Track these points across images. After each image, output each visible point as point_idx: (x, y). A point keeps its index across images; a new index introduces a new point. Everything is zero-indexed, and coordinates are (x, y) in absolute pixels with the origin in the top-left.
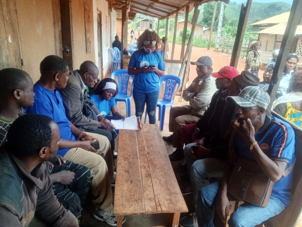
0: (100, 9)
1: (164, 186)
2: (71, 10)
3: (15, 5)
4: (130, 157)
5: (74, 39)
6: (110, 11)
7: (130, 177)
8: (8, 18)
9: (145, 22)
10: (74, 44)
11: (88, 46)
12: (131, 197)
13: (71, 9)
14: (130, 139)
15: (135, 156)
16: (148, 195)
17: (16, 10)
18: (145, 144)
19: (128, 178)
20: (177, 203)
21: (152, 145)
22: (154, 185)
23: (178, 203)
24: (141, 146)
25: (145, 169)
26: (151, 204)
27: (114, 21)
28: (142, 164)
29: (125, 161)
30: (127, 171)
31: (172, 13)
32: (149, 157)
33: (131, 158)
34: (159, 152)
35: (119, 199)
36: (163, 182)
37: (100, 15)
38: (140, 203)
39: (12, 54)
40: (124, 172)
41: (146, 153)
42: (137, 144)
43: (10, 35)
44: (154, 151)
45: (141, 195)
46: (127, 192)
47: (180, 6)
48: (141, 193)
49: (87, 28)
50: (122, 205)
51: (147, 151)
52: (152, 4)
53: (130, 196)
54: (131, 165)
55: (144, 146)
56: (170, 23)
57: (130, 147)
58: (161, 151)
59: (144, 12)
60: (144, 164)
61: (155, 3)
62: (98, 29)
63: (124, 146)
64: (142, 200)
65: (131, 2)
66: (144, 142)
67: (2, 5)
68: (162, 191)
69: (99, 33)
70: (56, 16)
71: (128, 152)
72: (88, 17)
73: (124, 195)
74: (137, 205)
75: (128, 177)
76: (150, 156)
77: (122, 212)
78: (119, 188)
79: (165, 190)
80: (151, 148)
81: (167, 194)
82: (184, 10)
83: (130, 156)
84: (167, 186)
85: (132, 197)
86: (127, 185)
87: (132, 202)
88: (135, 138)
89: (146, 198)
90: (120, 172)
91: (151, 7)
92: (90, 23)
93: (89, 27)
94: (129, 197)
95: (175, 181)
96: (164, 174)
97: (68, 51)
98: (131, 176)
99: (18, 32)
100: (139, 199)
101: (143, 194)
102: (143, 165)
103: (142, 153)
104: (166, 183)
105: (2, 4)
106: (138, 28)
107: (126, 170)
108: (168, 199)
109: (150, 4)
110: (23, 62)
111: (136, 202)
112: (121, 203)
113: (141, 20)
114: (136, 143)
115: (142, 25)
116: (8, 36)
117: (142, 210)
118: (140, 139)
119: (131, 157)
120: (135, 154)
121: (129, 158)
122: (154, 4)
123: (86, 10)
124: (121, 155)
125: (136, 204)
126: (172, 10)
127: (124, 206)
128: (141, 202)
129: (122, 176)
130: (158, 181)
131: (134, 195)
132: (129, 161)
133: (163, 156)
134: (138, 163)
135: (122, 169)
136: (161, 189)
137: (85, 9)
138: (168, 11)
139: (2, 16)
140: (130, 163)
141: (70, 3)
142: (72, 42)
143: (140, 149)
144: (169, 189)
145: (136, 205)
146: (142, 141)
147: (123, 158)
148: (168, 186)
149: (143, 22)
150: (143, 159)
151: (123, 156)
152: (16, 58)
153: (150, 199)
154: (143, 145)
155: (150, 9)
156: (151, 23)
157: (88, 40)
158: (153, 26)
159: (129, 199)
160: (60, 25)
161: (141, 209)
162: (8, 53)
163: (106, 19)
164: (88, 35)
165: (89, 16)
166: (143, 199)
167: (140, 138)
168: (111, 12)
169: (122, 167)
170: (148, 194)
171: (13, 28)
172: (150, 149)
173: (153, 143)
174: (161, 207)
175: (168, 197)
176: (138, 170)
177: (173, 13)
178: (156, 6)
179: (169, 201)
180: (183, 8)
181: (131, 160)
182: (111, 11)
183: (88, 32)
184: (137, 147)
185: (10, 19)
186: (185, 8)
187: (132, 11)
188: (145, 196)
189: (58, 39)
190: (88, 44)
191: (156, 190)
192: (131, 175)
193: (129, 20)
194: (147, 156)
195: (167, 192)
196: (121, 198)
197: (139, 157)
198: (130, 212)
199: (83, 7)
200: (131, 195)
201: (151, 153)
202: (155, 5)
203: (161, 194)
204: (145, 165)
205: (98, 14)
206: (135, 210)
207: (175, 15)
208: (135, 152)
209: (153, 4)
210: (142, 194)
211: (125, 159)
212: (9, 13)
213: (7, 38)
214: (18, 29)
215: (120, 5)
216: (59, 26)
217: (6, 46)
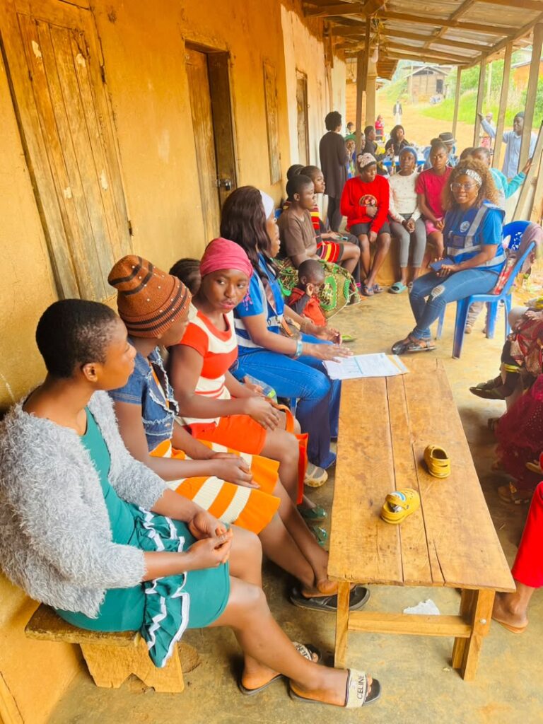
0: (302, 67)
1: (453, 520)
2: (233, 86)
3: (111, 101)
4: (369, 443)
5: (241, 156)
6: (329, 66)
7: (369, 491)
8: (97, 135)
9: (424, 77)
10: (241, 168)
11: (274, 166)
12: (369, 540)
13: (233, 82)
14: (369, 398)
15: (380, 441)
16: (410, 538)
17: (113, 113)
18: (405, 411)
19: (364, 493)
20: (486, 566)
21: (425, 414)
22: (428, 515)
23: (488, 567)
24: (395, 416)
25: (406, 475)
26: (417, 562)
27: (340, 91)
28: (398, 462)
29: (356, 451)
30: (361, 477)
31: (494, 46)
32: (417, 445)
33: (371, 445)
34: (444, 434)
35: (340, 543)
36: (450, 509)
37: (303, 84)
38: (391, 556)
39: (109, 213)
40: (354, 478)
41: (409, 433)
42: (387, 409)
43: (103, 171)
44: (430, 428)
45: (393, 537)
46: (361, 527)
47: (518, 27)
48: (395, 534)
49: (272, 123)
50: (348, 558)
51: (410, 428)
52: (439, 30)
53: (366, 537)
54: (370, 463)
55: (404, 415)
56: (494, 70)
57: (368, 417)
58: (447, 429)
59: (419, 55)
60: (403, 461)
61: (445, 27)
62: (299, 119)
63: (354, 416)
64: (395, 548)
65: (381, 33)
66: (405, 406)
67: (85, 109)
68: (448, 532)
69: (302, 128)
70: (199, 106)
71: (362, 431)
72: (273, 93)
73: (353, 533)
74: (384, 561)
75: (361, 490)
76: (418, 441)
77: (347, 574)
78: (341, 517)
79: (455, 528)
80: (422, 421)
81: (460, 540)
82: (528, 36)
83: (367, 439)
84: (460, 521)
85: (372, 539)
86: (360, 510)
87: (372, 552)
88: (381, 393)
89: (405, 545)
90: (344, 477)
91: (436, 40)
92: (279, 107)
93: (276, 119)
94: (365, 539)
95: (483, 508)
96: (455, 489)
97: (228, 186)
98: (370, 489)
99: (119, 161)
100: (389, 547)
101: (398, 536)
102: (401, 464)
103: (398, 432)
104: (458, 513)
105: (84, 105)
106: (405, 95)
107: (359, 473)
108: (463, 554)
109: (433, 32)
110: (133, 226)
111: (380, 553)
112: (345, 552)
113: (411, 75)
114: (384, 408)
115: (416, 86)
116: (101, 174)
117: (396, 573)
118: (394, 398)
119: (371, 441)
120: (380, 435)
121: (365, 444)
122: (444, 31)
123: (269, 76)
124: (347, 437)
125: (382, 559)
126: (495, 38)
127: (351, 560)
128: (394, 554)
129: (349, 488)
130: (438, 507)
131: (377, 535)
132: (365, 453)
133: (452, 442)
134: (387, 458)
135: (348, 469)
136: (444, 526)
137: (266, 77)
138: (485, 44)
139: (86, 133)
140: (367, 458)
141: (229, 68)
142: (237, 162)
143: (394, 422)
144: (465, 529)
145: (382, 561)
146: (400, 404)
147: (352, 445)
148: (462, 519)
149: (418, 78)
150: (400, 450)
151: (351, 440)
152: (118, 221)
153: (416, 550)
154: (401, 414)
155: (433, 46)
156: (440, 78)
157: (276, 152)
158: (447, 86)
159: (365, 545)
160: (209, 124)
161: (393, 572)
162: (101, 213)
163: (320, 89)
164: (274, 141)
165: (276, 91)
166: (398, 548)
167: (393, 396)
168: (332, 70)
169: (349, 465)
170: (410, 536)
171: (108, 156)
172: (419, 424)
173: (429, 409)
174: (443, 572)
175: (462, 549)
176: (389, 476)
177: (497, 48)
178: (449, 35)
179: (464, 560)
180: (526, 31)
181: (370, 450)
182: (332, 66)
183: (275, 133)
184: (385, 418)
185: (101, 136)
186: (531, 32)
187: (387, 55)
188: (404, 540)
189: (206, 159)
190: (275, 163)
191: (432, 529)
192: (369, 486)
193: (379, 80)
194: (412, 442)
195: (460, 536)
196: (346, 540)
197: (390, 444)
198: (367, 576)
199: (262, 72)
200: (370, 536)
201: (421, 435)
202: (446, 32)
203: (445, 540)
204: (405, 463)
205: (298, 80)
206: (379, 573)
207: (503, 51)
208: (380, 429)
209: (442, 31)
210: (395, 536)
211: (357, 446)
212: (99, 124)
213: (98, 180)
214: (120, 154)
215: (355, 45)
216: (206, 127)
217: (98, 197)
